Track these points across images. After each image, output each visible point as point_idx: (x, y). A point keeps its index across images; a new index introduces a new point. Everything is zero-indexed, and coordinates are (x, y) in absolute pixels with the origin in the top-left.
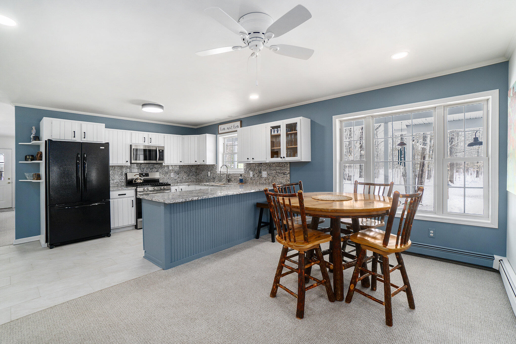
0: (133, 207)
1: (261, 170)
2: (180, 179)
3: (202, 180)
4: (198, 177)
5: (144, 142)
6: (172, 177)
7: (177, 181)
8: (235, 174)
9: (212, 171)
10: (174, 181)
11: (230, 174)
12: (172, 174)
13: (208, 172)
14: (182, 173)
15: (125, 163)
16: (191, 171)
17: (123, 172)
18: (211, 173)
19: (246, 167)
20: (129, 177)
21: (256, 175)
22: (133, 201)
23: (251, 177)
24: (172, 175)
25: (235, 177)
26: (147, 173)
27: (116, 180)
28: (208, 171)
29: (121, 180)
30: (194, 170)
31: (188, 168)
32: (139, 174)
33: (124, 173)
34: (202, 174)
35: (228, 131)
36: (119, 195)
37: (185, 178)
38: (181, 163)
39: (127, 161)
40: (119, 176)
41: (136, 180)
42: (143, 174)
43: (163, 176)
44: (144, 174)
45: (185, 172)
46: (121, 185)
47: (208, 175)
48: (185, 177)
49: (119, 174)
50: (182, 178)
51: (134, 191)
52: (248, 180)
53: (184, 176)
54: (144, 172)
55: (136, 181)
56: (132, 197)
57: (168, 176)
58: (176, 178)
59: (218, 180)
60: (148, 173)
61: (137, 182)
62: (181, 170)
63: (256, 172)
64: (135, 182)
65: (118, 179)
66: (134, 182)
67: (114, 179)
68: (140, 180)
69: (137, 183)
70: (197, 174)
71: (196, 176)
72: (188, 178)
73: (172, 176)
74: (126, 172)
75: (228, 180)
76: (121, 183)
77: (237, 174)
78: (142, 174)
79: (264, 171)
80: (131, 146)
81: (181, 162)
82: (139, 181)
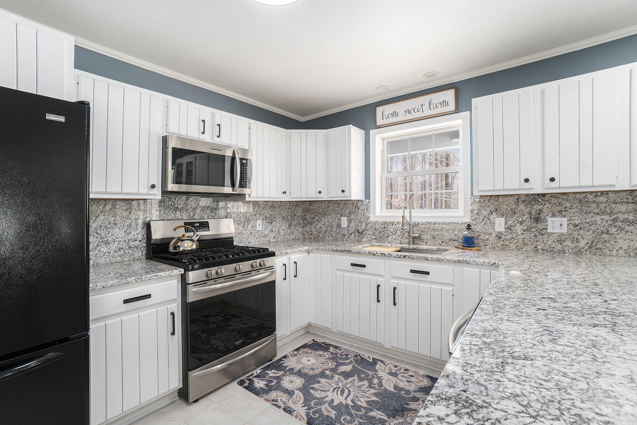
0: (173, 333)
1: (539, 214)
2: (274, 234)
3: (321, 235)
4: (308, 229)
5: (203, 133)
6: (258, 231)
7: (267, 239)
8: (435, 224)
9: (353, 216)
10: (263, 239)
11: (416, 225)
12: (259, 222)
13: (342, 218)
14: (279, 220)
15: (146, 191)
16: (295, 215)
17: (138, 218)
18: (350, 221)
19: (476, 207)
20: (158, 234)
21: (519, 229)
22: (173, 314)
23: (500, 233)
24: (258, 225)
25: (434, 230)
26: (204, 222)
27: (116, 243)
28: (339, 216)
29: (132, 243)
30: (299, 212)
31: (289, 208)
32: (185, 224)
33: (140, 222)
34: (323, 223)
35: (408, 117)
36: (126, 301)
37: (283, 232)
38: (284, 195)
39: (153, 186)
40: (125, 232)
41: (179, 244)
42: (196, 225)
43: (241, 228)
44: (198, 225)
45: (283, 218)
46: (132, 258)
47: (339, 226)
48: (283, 230)
49: (126, 224)
50: (279, 232)
51: (178, 282)
52: (487, 239)
53: (282, 228)
54: (195, 217)
55: (179, 247)
56: (173, 300)
57: (249, 229)
58: (266, 232)
59: (374, 237)
60: (208, 222)
61: (181, 249)
62: (276, 214)
63: (520, 220)
64: (175, 248)
65: (123, 240)
66: (171, 249)
67: (110, 239)
68: (190, 243)
69: (184, 253)
70: (306, 222)
71: (303, 227)
72: (289, 231)
73: (259, 228)
74: (148, 219)
75: (414, 238)
76: (130, 251)
77: (444, 223)
78: (192, 224)
79: (554, 215)
80: (165, 140)
81: (285, 193)
82: (188, 246)
